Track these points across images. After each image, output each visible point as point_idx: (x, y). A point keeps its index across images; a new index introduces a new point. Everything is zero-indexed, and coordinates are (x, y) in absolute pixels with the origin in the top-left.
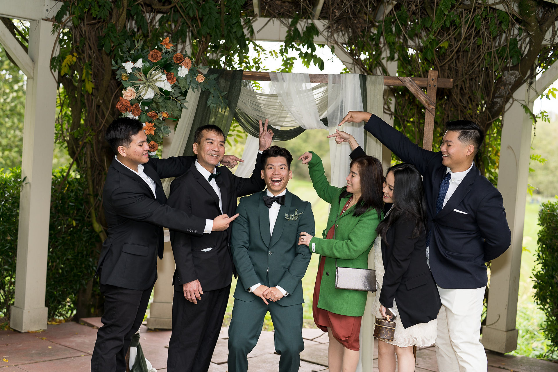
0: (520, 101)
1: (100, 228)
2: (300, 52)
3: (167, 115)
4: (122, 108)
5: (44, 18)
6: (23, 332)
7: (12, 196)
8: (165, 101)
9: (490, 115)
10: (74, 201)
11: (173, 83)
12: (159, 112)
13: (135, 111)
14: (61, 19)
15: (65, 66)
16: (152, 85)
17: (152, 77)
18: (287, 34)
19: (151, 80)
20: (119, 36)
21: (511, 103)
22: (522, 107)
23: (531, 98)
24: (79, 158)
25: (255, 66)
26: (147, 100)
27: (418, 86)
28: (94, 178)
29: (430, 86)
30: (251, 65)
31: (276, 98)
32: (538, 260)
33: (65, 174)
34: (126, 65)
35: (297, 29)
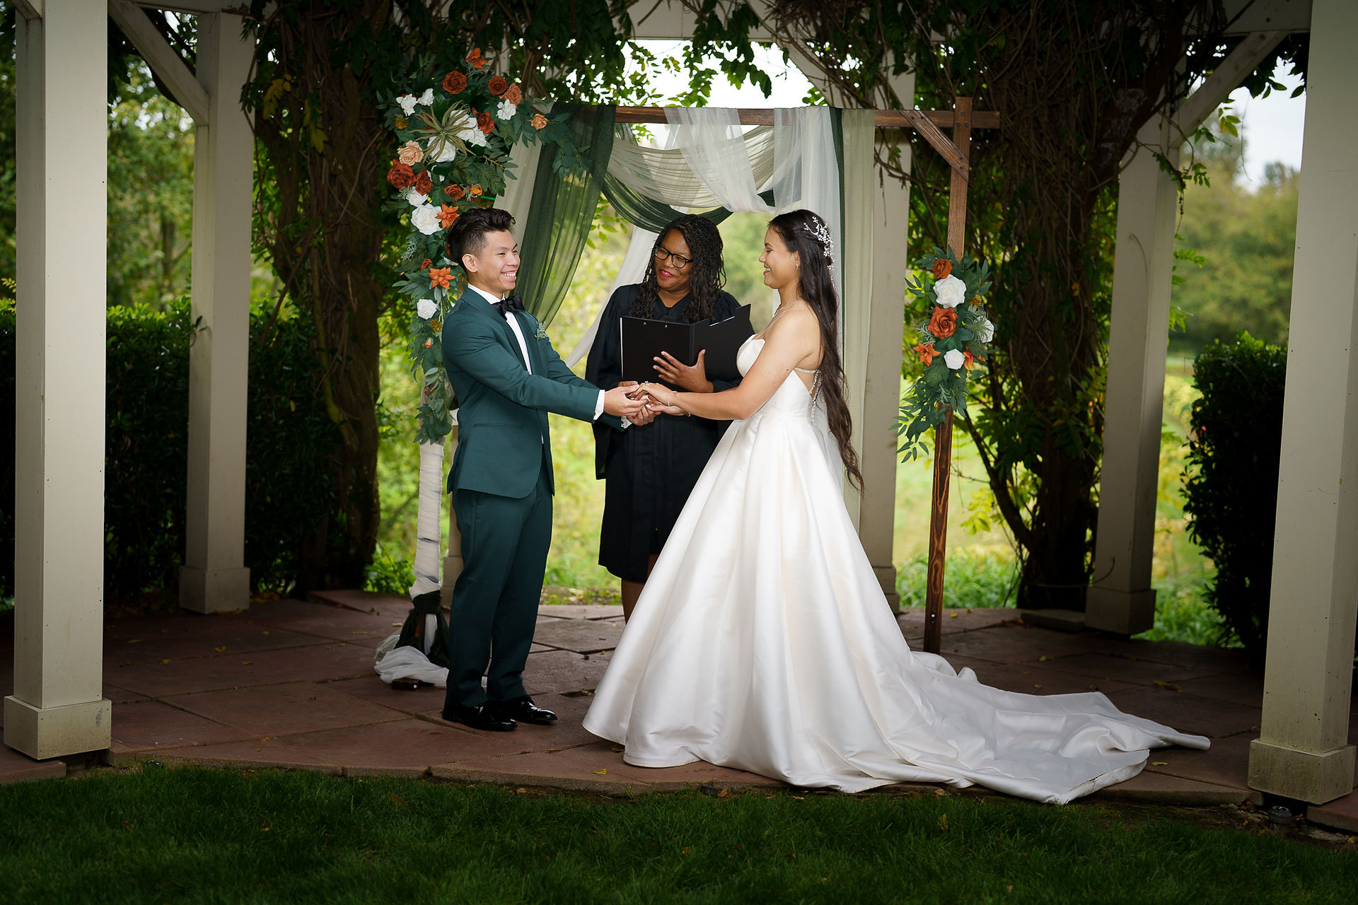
0: (1151, 147)
1: (341, 415)
2: (722, 60)
3: (479, 191)
4: (398, 181)
5: (226, 8)
6: (206, 613)
7: (174, 355)
8: (476, 164)
9: (1095, 176)
10: (290, 362)
11: (488, 131)
12: (465, 186)
13: (422, 185)
14: (261, 11)
15: (271, 101)
16: (451, 137)
17: (450, 123)
18: (697, 25)
19: (450, 128)
20: (377, 43)
21: (1134, 150)
22: (1155, 158)
23: (1172, 140)
24: (297, 281)
25: (635, 89)
26: (444, 165)
27: (937, 126)
28: (327, 319)
29: (959, 125)
30: (628, 88)
31: (678, 156)
32: (1192, 455)
33: (271, 311)
34: (404, 102)
35: (717, 16)
